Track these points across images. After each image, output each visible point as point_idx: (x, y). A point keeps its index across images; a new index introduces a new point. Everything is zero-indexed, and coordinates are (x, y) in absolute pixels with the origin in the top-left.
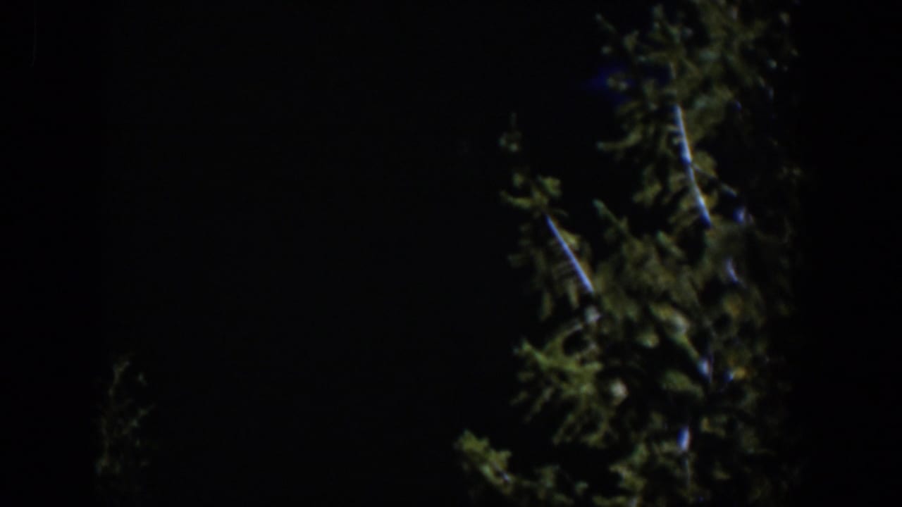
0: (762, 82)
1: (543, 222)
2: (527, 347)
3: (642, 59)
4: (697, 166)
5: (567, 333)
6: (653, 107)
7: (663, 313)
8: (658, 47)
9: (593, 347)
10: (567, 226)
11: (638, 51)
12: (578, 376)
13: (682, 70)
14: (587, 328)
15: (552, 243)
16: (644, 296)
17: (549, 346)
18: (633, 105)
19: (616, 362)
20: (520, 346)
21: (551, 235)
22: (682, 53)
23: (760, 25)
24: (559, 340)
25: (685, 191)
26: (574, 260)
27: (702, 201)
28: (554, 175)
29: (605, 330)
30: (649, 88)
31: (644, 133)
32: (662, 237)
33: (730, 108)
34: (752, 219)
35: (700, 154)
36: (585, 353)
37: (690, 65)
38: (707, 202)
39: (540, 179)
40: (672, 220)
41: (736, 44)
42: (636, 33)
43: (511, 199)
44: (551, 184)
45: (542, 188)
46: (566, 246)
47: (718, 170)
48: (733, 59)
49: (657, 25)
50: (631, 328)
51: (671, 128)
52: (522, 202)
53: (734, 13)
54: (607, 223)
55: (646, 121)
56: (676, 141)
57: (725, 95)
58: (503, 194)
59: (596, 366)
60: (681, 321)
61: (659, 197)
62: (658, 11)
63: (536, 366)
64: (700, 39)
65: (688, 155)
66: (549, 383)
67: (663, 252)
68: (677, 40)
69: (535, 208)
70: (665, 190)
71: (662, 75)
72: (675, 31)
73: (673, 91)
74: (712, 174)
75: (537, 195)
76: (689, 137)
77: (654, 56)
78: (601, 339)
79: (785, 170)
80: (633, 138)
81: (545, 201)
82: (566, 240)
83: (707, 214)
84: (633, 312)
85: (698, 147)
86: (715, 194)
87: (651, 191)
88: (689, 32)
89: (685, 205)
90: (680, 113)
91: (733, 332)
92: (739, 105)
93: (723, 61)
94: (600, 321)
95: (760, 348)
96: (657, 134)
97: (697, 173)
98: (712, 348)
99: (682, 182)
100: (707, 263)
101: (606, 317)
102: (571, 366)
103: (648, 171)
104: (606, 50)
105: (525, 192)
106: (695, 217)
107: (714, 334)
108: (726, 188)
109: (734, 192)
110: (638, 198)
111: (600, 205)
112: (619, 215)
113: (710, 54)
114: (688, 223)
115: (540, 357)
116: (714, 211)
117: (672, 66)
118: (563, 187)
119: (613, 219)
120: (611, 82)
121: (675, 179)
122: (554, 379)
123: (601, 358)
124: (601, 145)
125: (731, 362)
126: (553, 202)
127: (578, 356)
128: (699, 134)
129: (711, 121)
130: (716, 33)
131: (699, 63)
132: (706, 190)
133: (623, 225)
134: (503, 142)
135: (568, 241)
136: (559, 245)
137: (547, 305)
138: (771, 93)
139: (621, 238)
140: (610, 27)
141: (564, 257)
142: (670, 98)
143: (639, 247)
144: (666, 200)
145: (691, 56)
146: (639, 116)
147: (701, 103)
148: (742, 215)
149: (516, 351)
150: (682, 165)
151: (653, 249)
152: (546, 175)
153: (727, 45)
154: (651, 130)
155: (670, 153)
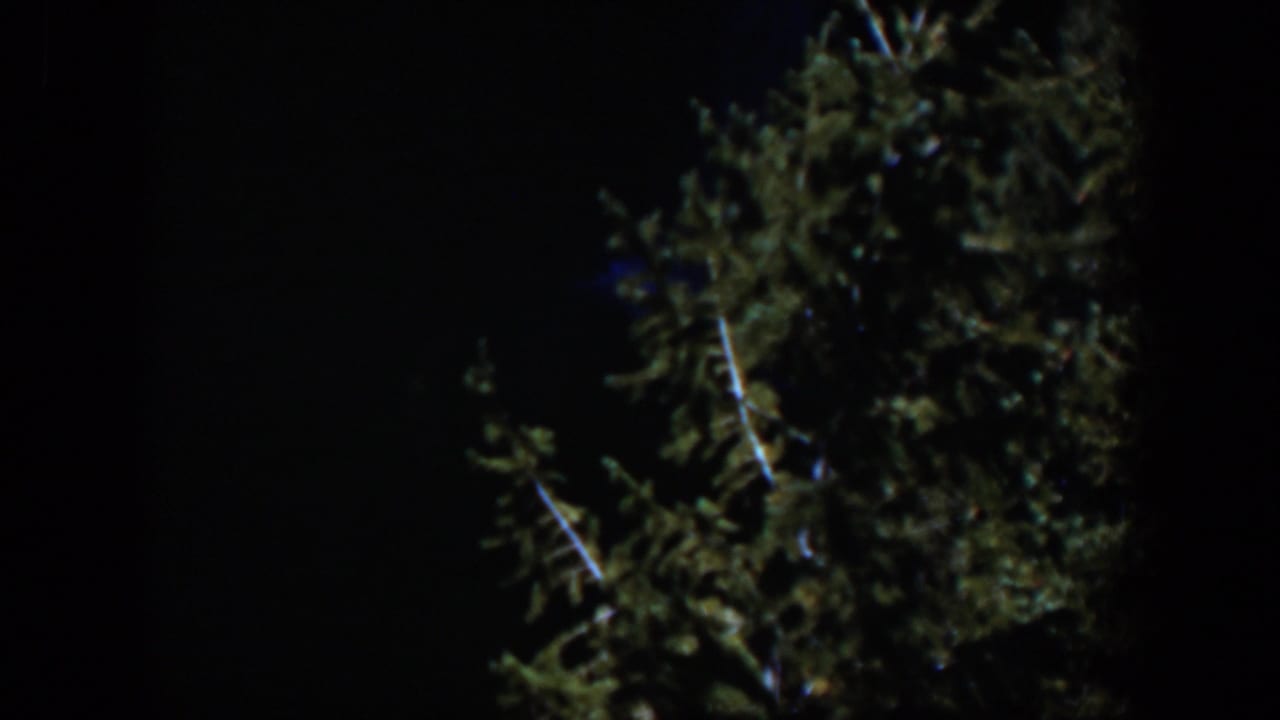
0: (842, 278)
1: (530, 490)
2: (509, 660)
3: (667, 253)
4: (751, 404)
5: (565, 638)
6: (685, 321)
7: (707, 608)
8: (691, 234)
9: (605, 657)
10: (564, 494)
11: (661, 240)
12: (584, 698)
13: (726, 266)
14: (594, 631)
15: (544, 520)
16: (677, 585)
17: (541, 657)
18: (655, 320)
19: (637, 678)
20: (498, 658)
21: (542, 509)
22: (726, 241)
23: (839, 196)
24: (554, 650)
25: (735, 439)
26: (577, 543)
27: (761, 452)
28: (544, 423)
29: (622, 632)
30: (678, 296)
31: (673, 360)
32: (704, 505)
33: (797, 319)
34: (833, 475)
35: (756, 387)
36: (593, 665)
37: (737, 260)
38: (768, 453)
39: (524, 429)
40: (717, 481)
41: (803, 225)
42: (656, 217)
43: (483, 461)
44: (539, 435)
45: (527, 443)
46: (565, 524)
47: (782, 407)
48: (801, 248)
49: (688, 204)
50: (658, 630)
51: (713, 351)
52: (499, 464)
53: (801, 179)
54: (621, 490)
55: (674, 343)
56: (719, 369)
57: (789, 300)
58: (471, 453)
59: (610, 684)
60: (730, 617)
61: (697, 450)
62: (689, 182)
63: (522, 686)
64: (751, 219)
65: (737, 388)
66: (543, 710)
67: (704, 525)
68: (717, 224)
69: (519, 472)
70: (706, 439)
71: (696, 276)
72: (715, 211)
73: (713, 296)
74: (774, 414)
75: (521, 454)
76: (739, 363)
77: (684, 249)
78: (615, 645)
79: (880, 403)
80: (657, 367)
81: (533, 461)
82: (566, 515)
83: (768, 470)
84: (659, 608)
85: (750, 376)
86: (779, 441)
87: (685, 443)
88: (734, 210)
89: (735, 460)
90: (724, 329)
91: (808, 627)
92: (809, 312)
93: (785, 251)
94: (613, 621)
95: (848, 650)
96: (692, 362)
97: (751, 413)
98: (777, 654)
99: (730, 426)
100: (769, 539)
101: (622, 615)
102: (573, 685)
103: (679, 413)
104: (614, 242)
105: (503, 449)
106: (751, 476)
107: (780, 633)
108: (794, 433)
109: (806, 438)
110: (667, 452)
111: (611, 464)
112: (640, 479)
113: (767, 242)
114: (740, 484)
115: (529, 673)
116: (777, 467)
117: (711, 259)
118: (557, 441)
119: (632, 483)
120: (622, 289)
121: (720, 424)
122: (551, 704)
123: (617, 672)
124: (611, 380)
125: (805, 671)
126: (545, 463)
127: (583, 670)
128: (752, 359)
129: (769, 338)
130: (774, 211)
131: (752, 256)
132: (767, 437)
133: (646, 491)
134: (469, 379)
135: (566, 516)
136: (555, 523)
137: (538, 602)
138: (856, 293)
139: (642, 507)
140: (618, 209)
141: (564, 539)
142: (709, 307)
143: (670, 520)
144: (708, 453)
145: (738, 245)
146: (664, 336)
147: (754, 312)
148: (818, 470)
149: (493, 665)
150: (730, 403)
151: (690, 524)
152: (532, 425)
153: (791, 227)
154: (683, 354)
155: (710, 385)
